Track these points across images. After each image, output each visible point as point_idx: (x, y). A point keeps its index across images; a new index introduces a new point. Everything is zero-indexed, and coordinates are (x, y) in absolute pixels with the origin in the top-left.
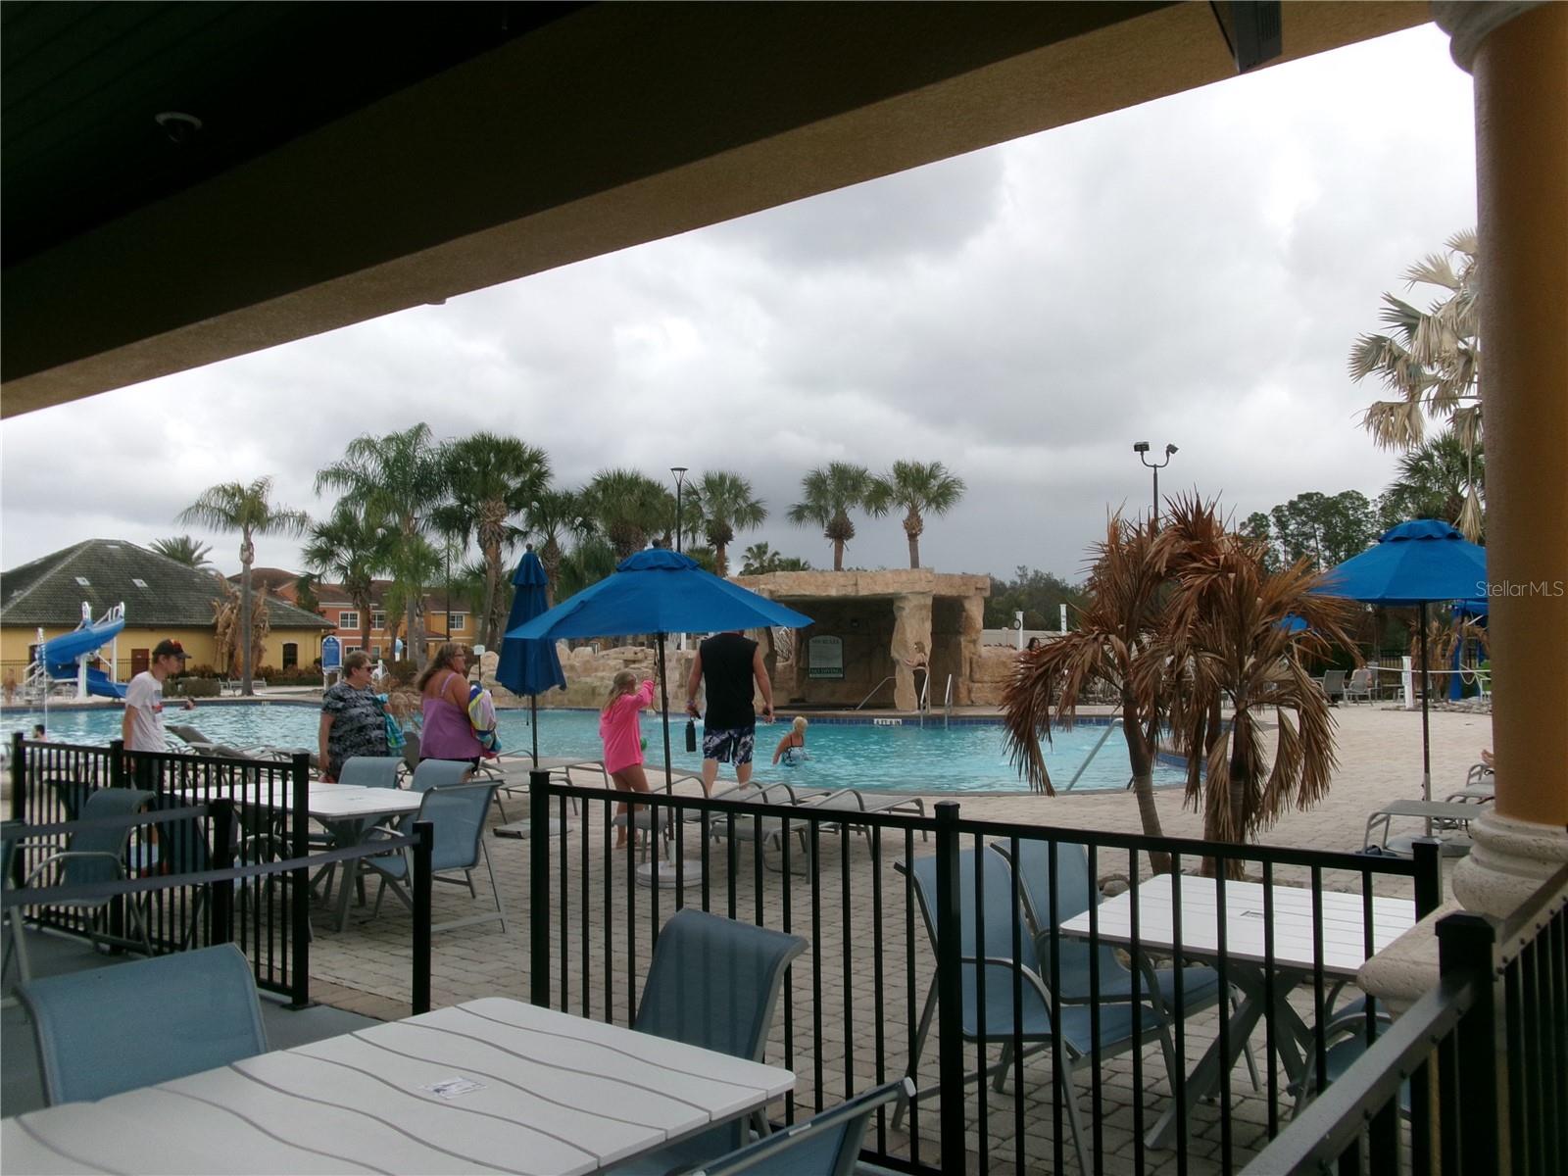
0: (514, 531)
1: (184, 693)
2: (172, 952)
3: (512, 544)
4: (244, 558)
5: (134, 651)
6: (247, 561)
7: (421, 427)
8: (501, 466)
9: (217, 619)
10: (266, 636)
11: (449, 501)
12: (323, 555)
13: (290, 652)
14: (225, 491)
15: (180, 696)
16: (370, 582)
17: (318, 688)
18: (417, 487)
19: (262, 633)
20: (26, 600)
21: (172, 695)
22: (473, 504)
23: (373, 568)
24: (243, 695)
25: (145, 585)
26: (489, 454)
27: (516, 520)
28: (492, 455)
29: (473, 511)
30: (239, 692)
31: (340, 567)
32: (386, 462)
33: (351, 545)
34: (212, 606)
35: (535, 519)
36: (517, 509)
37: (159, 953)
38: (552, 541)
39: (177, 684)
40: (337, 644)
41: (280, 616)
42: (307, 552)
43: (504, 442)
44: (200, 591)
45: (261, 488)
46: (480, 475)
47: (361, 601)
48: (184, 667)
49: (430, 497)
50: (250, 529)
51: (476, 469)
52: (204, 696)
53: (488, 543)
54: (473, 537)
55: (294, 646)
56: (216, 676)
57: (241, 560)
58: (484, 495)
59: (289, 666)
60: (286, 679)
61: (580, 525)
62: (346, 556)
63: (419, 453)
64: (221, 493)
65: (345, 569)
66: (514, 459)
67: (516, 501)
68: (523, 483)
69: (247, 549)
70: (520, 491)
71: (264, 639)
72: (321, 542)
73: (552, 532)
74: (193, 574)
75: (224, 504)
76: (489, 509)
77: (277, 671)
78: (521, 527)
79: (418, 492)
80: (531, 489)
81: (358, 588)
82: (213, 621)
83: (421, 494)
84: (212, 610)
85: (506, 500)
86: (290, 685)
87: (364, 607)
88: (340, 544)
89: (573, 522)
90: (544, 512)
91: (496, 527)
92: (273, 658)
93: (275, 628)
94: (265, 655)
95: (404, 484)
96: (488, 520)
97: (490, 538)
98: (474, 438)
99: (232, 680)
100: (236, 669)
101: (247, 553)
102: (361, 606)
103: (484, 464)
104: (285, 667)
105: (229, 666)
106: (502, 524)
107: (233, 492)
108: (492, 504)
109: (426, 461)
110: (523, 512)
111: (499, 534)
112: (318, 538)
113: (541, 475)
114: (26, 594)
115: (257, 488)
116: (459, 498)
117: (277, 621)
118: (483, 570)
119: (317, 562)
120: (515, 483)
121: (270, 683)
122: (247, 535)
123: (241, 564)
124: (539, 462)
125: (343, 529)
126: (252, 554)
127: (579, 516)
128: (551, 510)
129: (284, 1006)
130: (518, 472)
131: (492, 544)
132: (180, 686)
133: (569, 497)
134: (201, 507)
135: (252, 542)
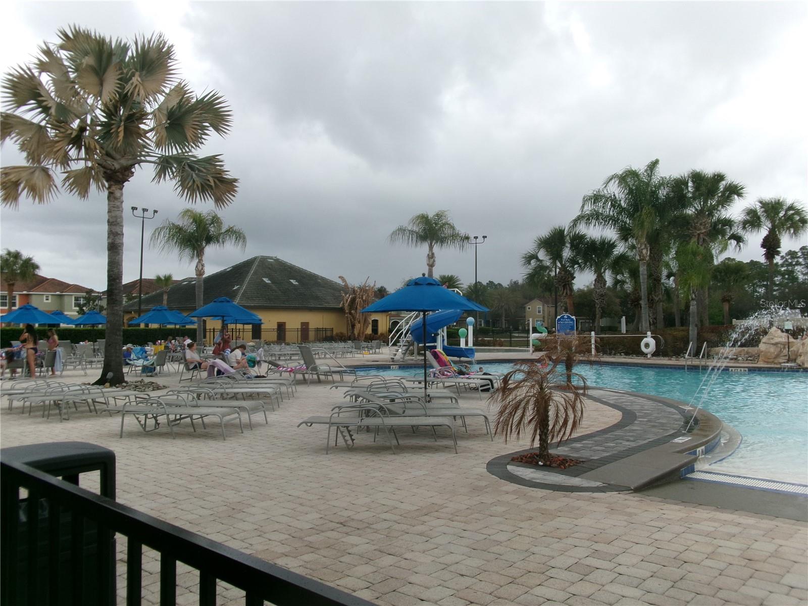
4: (430, 263)
5: (302, 323)
6: (432, 266)
13: (375, 325)
20: (245, 291)
25: (297, 283)
50: (433, 244)
55: (377, 321)
57: (428, 264)
69: (432, 257)
101: (432, 260)
114: (244, 288)
122: (431, 247)
123: (427, 267)
126: (434, 261)
134: (402, 230)
135: (434, 252)
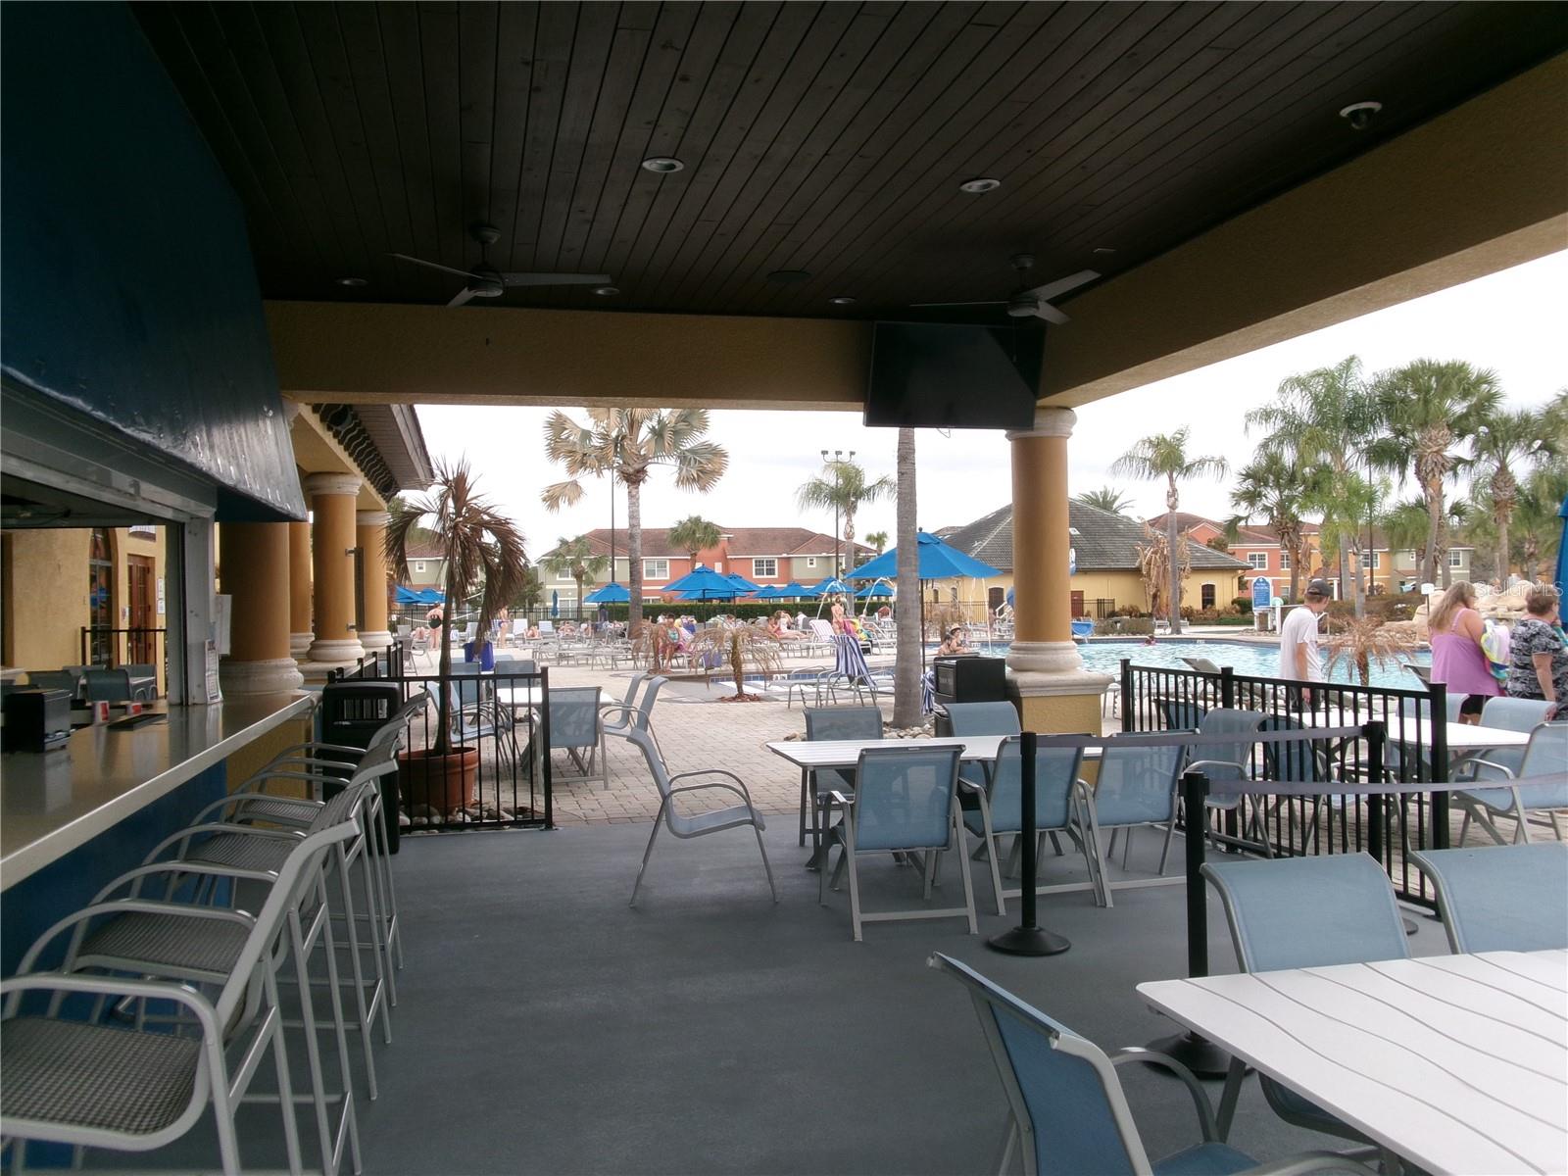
0: (1460, 460)
1: (1123, 631)
2: (1291, 856)
3: (1455, 474)
4: (1170, 504)
6: (1173, 507)
7: (1352, 359)
8: (1445, 390)
9: (1141, 562)
10: (1187, 578)
11: (1384, 433)
12: (1251, 497)
13: (1208, 593)
14: (1151, 442)
15: (1119, 634)
16: (1298, 523)
17: (1250, 628)
18: (1349, 420)
19: (1183, 574)
20: (984, 550)
21: (1113, 633)
22: (1409, 434)
23: (1302, 507)
24: (1172, 633)
25: (1078, 533)
26: (1430, 379)
27: (1462, 448)
28: (1433, 379)
29: (1409, 442)
30: (1169, 631)
31: (1266, 509)
32: (1316, 398)
33: (1278, 485)
34: (1136, 550)
35: (1483, 446)
36: (1462, 436)
37: (1278, 856)
38: (1503, 468)
39: (1116, 623)
40: (1267, 584)
41: (1198, 559)
42: (1234, 495)
43: (1447, 366)
44: (1123, 536)
45: (1183, 435)
46: (1421, 403)
47: (1289, 541)
48: (1114, 607)
49: (1362, 430)
50: (1175, 475)
51: (1414, 397)
52: (1141, 634)
53: (1431, 475)
54: (1411, 470)
55: (1212, 587)
56: (1142, 615)
57: (1167, 502)
58: (1424, 425)
59: (1209, 606)
60: (1205, 619)
61: (1540, 448)
62: (1272, 496)
63: (1351, 386)
64: (1147, 445)
65: (1271, 509)
66: (1460, 382)
67: (1460, 427)
68: (1469, 407)
69: (1173, 493)
70: (1464, 416)
71: (1184, 580)
72: (1249, 484)
73: (1505, 458)
74: (1119, 521)
75: (1149, 453)
76: (1430, 439)
77: (1197, 611)
78: (1468, 457)
79: (1350, 427)
80: (1478, 413)
81: (1286, 528)
82: (1137, 564)
83: (1354, 428)
84: (1136, 554)
85: (1450, 427)
86: (1210, 625)
87: (1292, 547)
88: (1266, 485)
89: (1529, 446)
90: (1495, 438)
91: (1439, 458)
92: (1193, 600)
93: (1196, 570)
94: (1185, 596)
95: (1335, 419)
96: (1429, 451)
97: (1433, 469)
98: (1412, 366)
99: (1157, 619)
100: (1159, 610)
101: (1173, 499)
102: (1289, 546)
103: (1424, 391)
104: (1204, 607)
105: (1153, 607)
106: (1445, 453)
107: (1158, 444)
108: (1434, 433)
109: (1357, 393)
110: (1469, 439)
111: (1443, 465)
112: (1245, 480)
113: (1491, 397)
114: (984, 544)
115: (1179, 436)
116: (1393, 430)
117: (1196, 564)
118: (1419, 504)
119: (1244, 504)
120: (1459, 408)
121: (1192, 623)
122: (1172, 480)
124: (1489, 383)
125: (1269, 470)
126: (1176, 500)
127: (1538, 438)
128: (1502, 435)
129: (1427, 917)
130: (1465, 395)
131: (1434, 475)
132: (1119, 625)
133: (1526, 420)
134: (1130, 458)
135: (1177, 487)
